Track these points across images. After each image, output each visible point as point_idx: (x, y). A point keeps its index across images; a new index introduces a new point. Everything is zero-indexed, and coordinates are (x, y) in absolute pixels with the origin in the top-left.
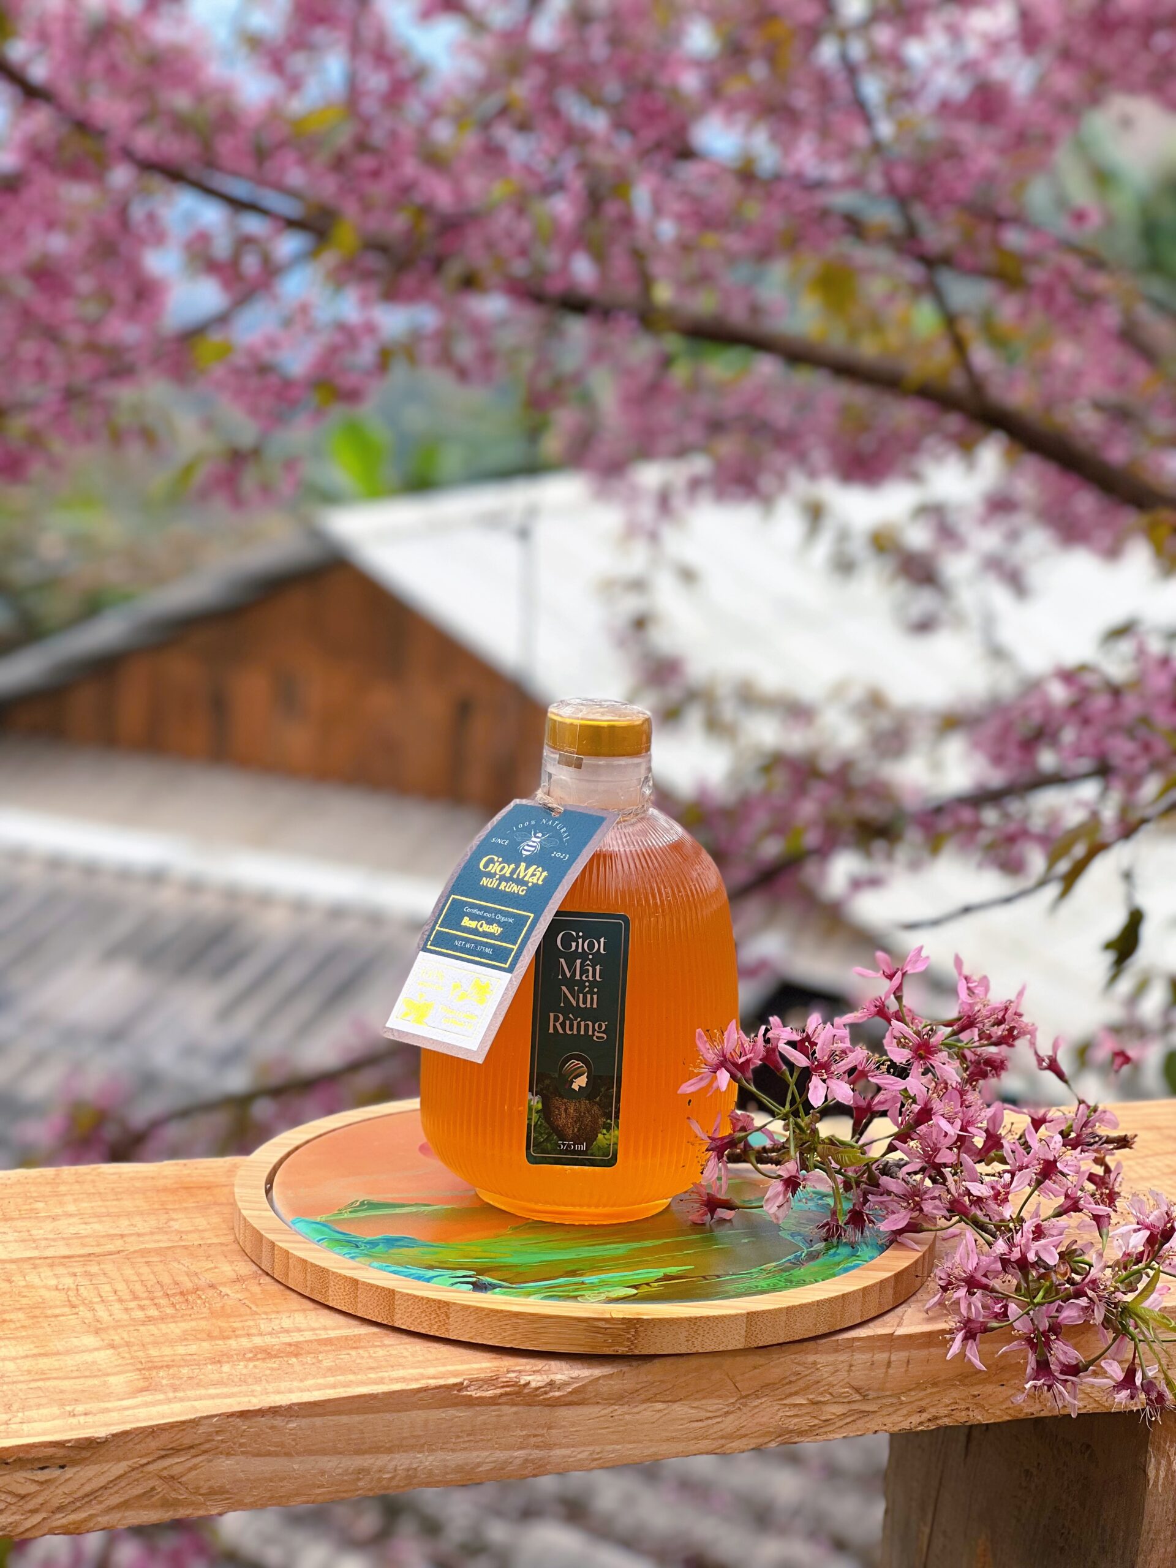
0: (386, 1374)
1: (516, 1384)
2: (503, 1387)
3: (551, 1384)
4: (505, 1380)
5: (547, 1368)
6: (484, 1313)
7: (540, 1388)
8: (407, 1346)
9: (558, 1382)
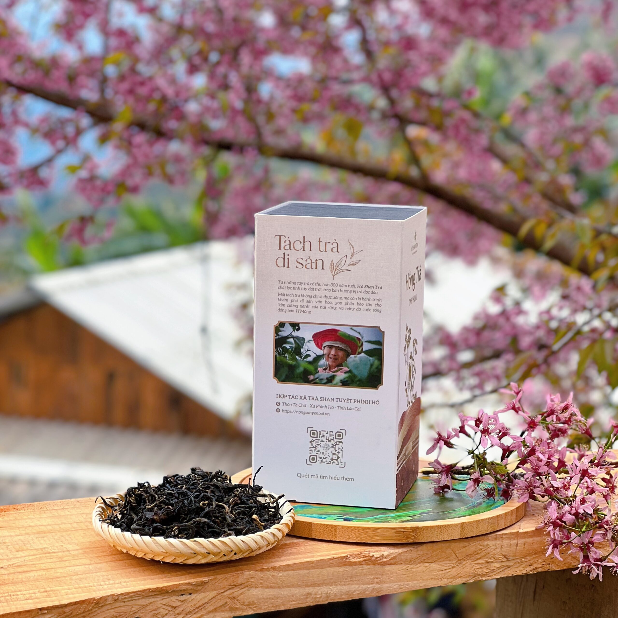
0: (315, 554)
1: (369, 556)
2: (363, 557)
3: (382, 556)
4: (364, 554)
5: (380, 549)
6: (352, 529)
7: (378, 557)
9: (385, 555)
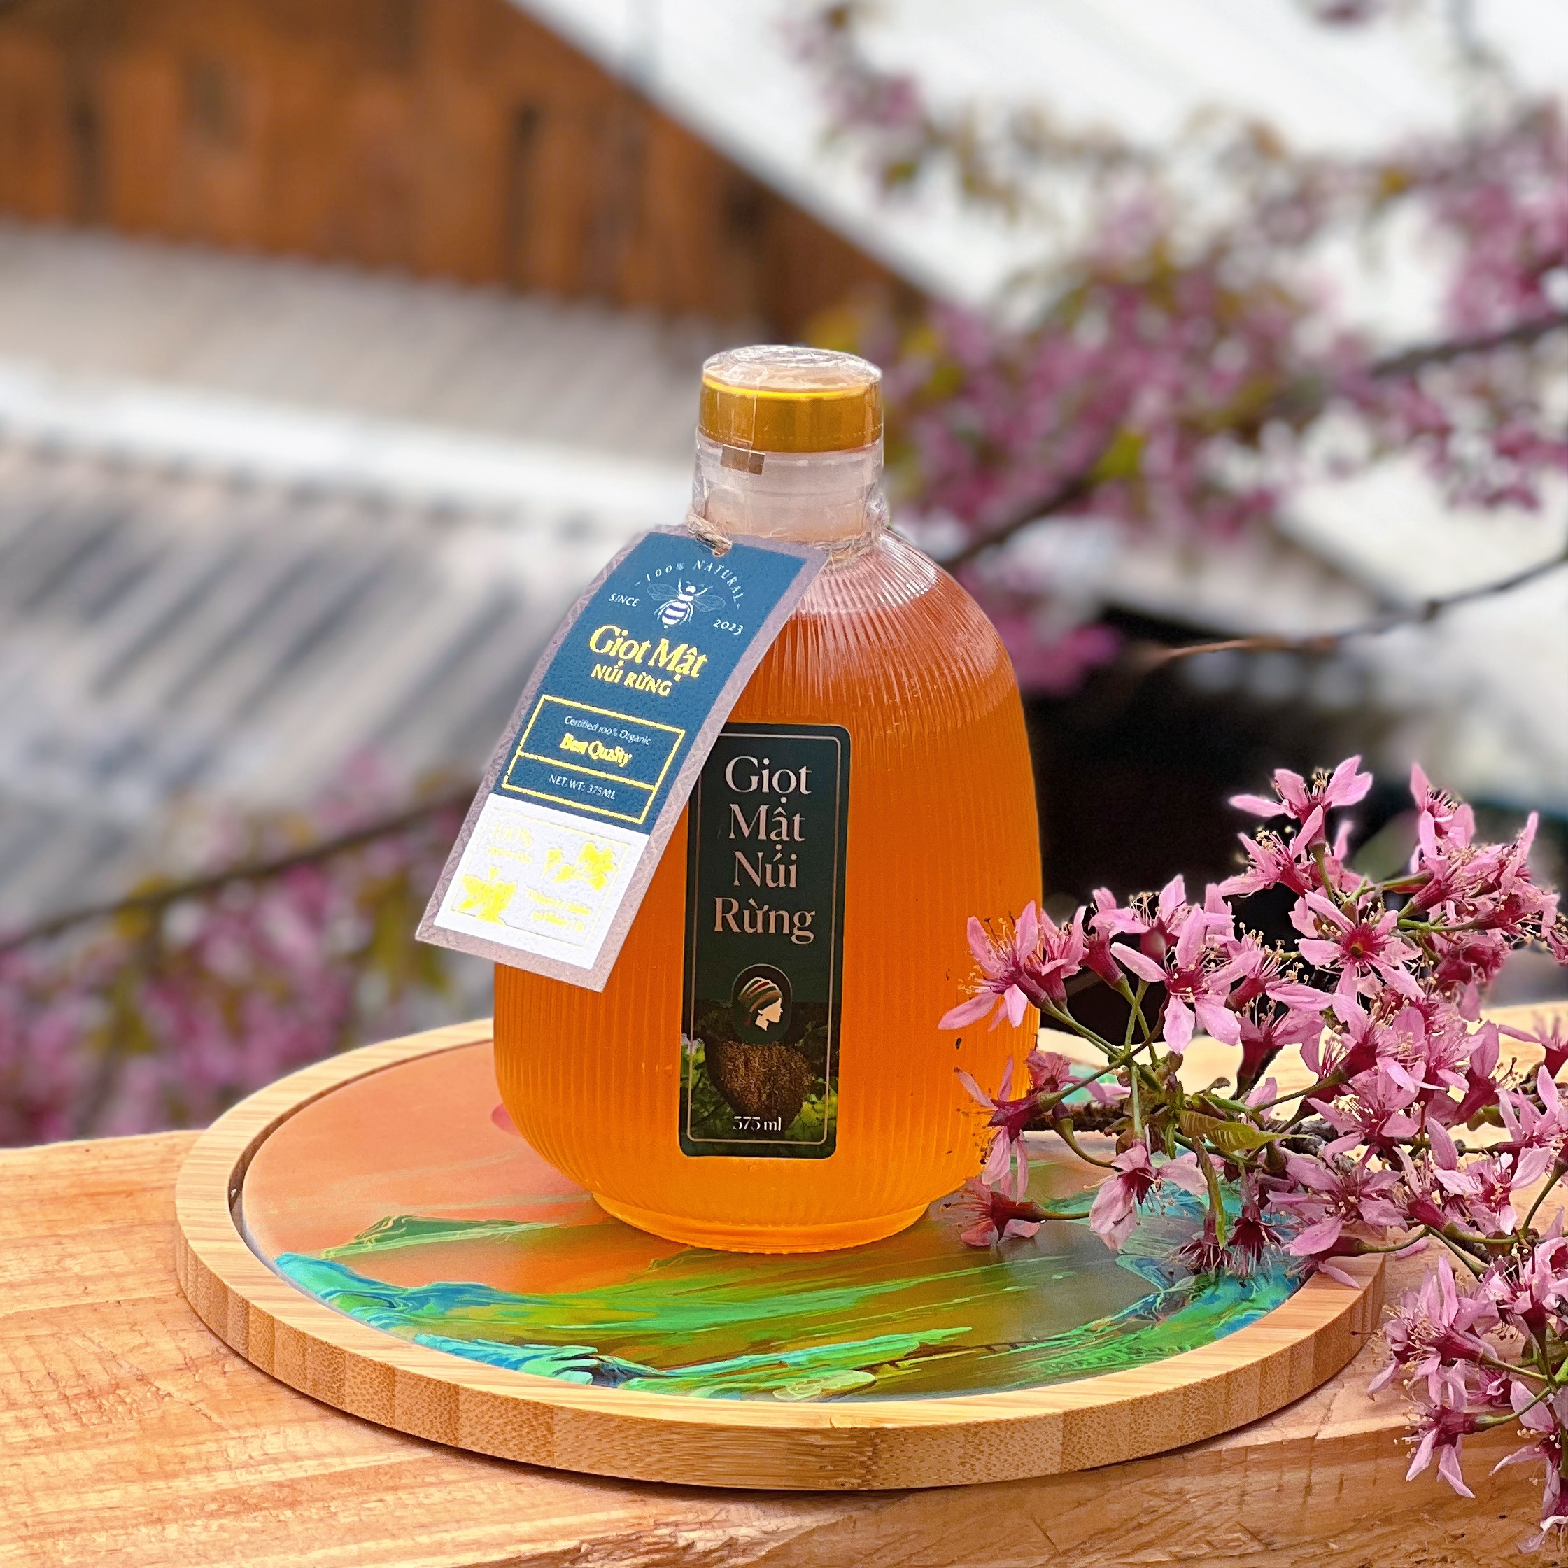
0: (447, 1536)
1: (670, 1547)
2: (648, 1552)
3: (731, 1544)
4: (651, 1540)
5: (723, 1515)
6: (613, 1424)
7: (711, 1551)
8: (482, 1483)
9: (741, 1540)
